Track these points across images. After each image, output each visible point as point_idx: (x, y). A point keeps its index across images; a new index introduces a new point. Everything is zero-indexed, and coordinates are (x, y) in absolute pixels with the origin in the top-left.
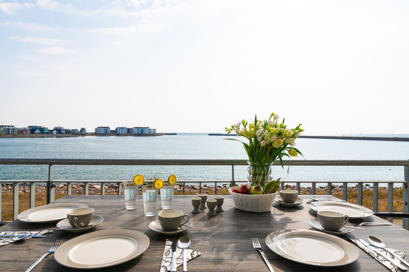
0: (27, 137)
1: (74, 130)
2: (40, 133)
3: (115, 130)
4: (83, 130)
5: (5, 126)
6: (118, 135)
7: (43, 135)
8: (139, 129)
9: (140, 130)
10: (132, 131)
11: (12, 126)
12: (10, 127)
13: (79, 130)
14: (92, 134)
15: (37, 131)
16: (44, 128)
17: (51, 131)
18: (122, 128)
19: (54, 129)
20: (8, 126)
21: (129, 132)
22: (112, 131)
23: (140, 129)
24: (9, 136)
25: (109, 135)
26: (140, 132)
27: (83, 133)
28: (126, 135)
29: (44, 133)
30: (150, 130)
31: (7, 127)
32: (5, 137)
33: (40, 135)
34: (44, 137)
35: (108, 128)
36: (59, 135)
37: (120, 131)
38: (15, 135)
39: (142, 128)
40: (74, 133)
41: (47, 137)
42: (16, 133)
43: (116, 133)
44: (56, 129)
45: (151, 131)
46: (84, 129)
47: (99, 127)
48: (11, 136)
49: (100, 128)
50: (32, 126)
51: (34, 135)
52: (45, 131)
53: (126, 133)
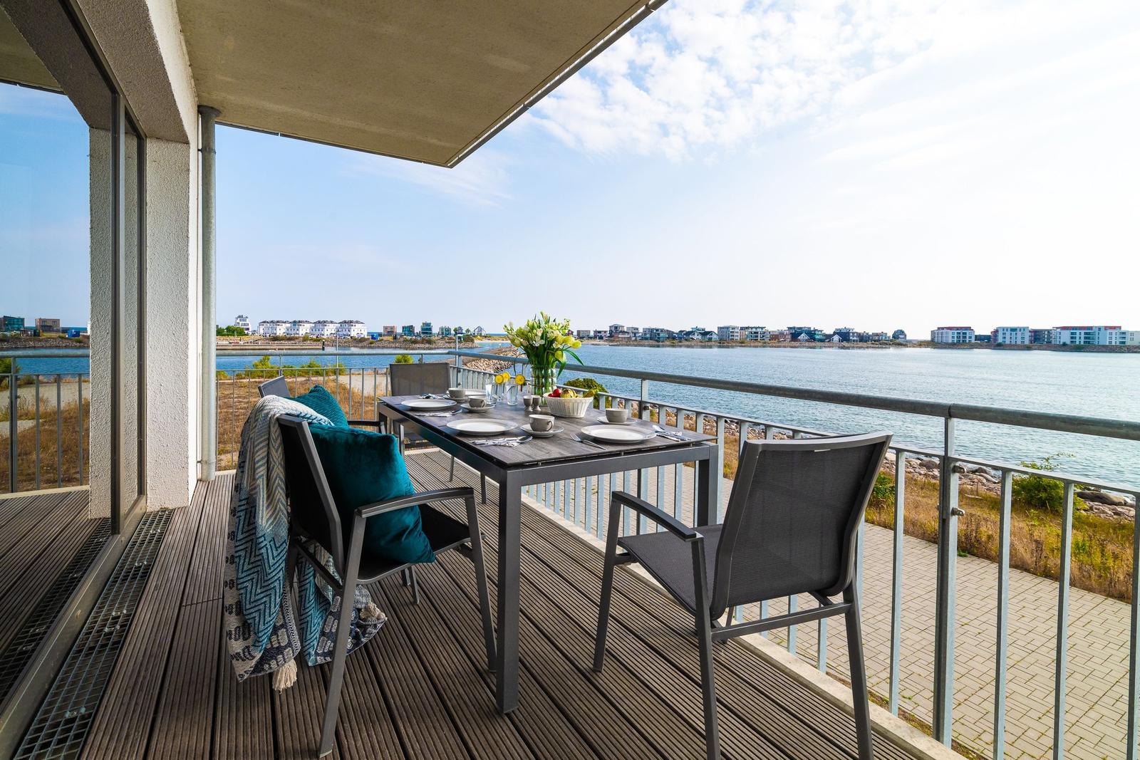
0: (785, 347)
1: (877, 335)
2: (807, 341)
3: (990, 334)
4: (899, 334)
5: (752, 328)
6: (1000, 346)
7: (813, 344)
8: (1078, 332)
9: (1083, 336)
10: (1049, 337)
11: (762, 328)
12: (759, 330)
13: (890, 334)
14: (921, 344)
15: (803, 336)
16: (815, 330)
17: (828, 338)
18: (1013, 330)
19: (835, 333)
20: (756, 328)
21: (1039, 340)
22: (978, 338)
23: (1083, 332)
24: (756, 344)
25: (972, 346)
26: (1080, 339)
27: (897, 341)
28: (1028, 348)
29: (814, 339)
30: (1124, 333)
31: (754, 330)
32: (750, 346)
33: (807, 344)
34: (814, 347)
35: (969, 328)
36: (845, 344)
37: (1008, 336)
38: (765, 343)
39: (1091, 328)
40: (878, 340)
41: (821, 348)
42: (767, 340)
43: (991, 342)
44: (838, 333)
45: (1128, 336)
46: (902, 332)
47: (943, 328)
48: (760, 344)
49: (945, 330)
50: (794, 328)
51: (797, 344)
52: (817, 337)
53: (1027, 342)
